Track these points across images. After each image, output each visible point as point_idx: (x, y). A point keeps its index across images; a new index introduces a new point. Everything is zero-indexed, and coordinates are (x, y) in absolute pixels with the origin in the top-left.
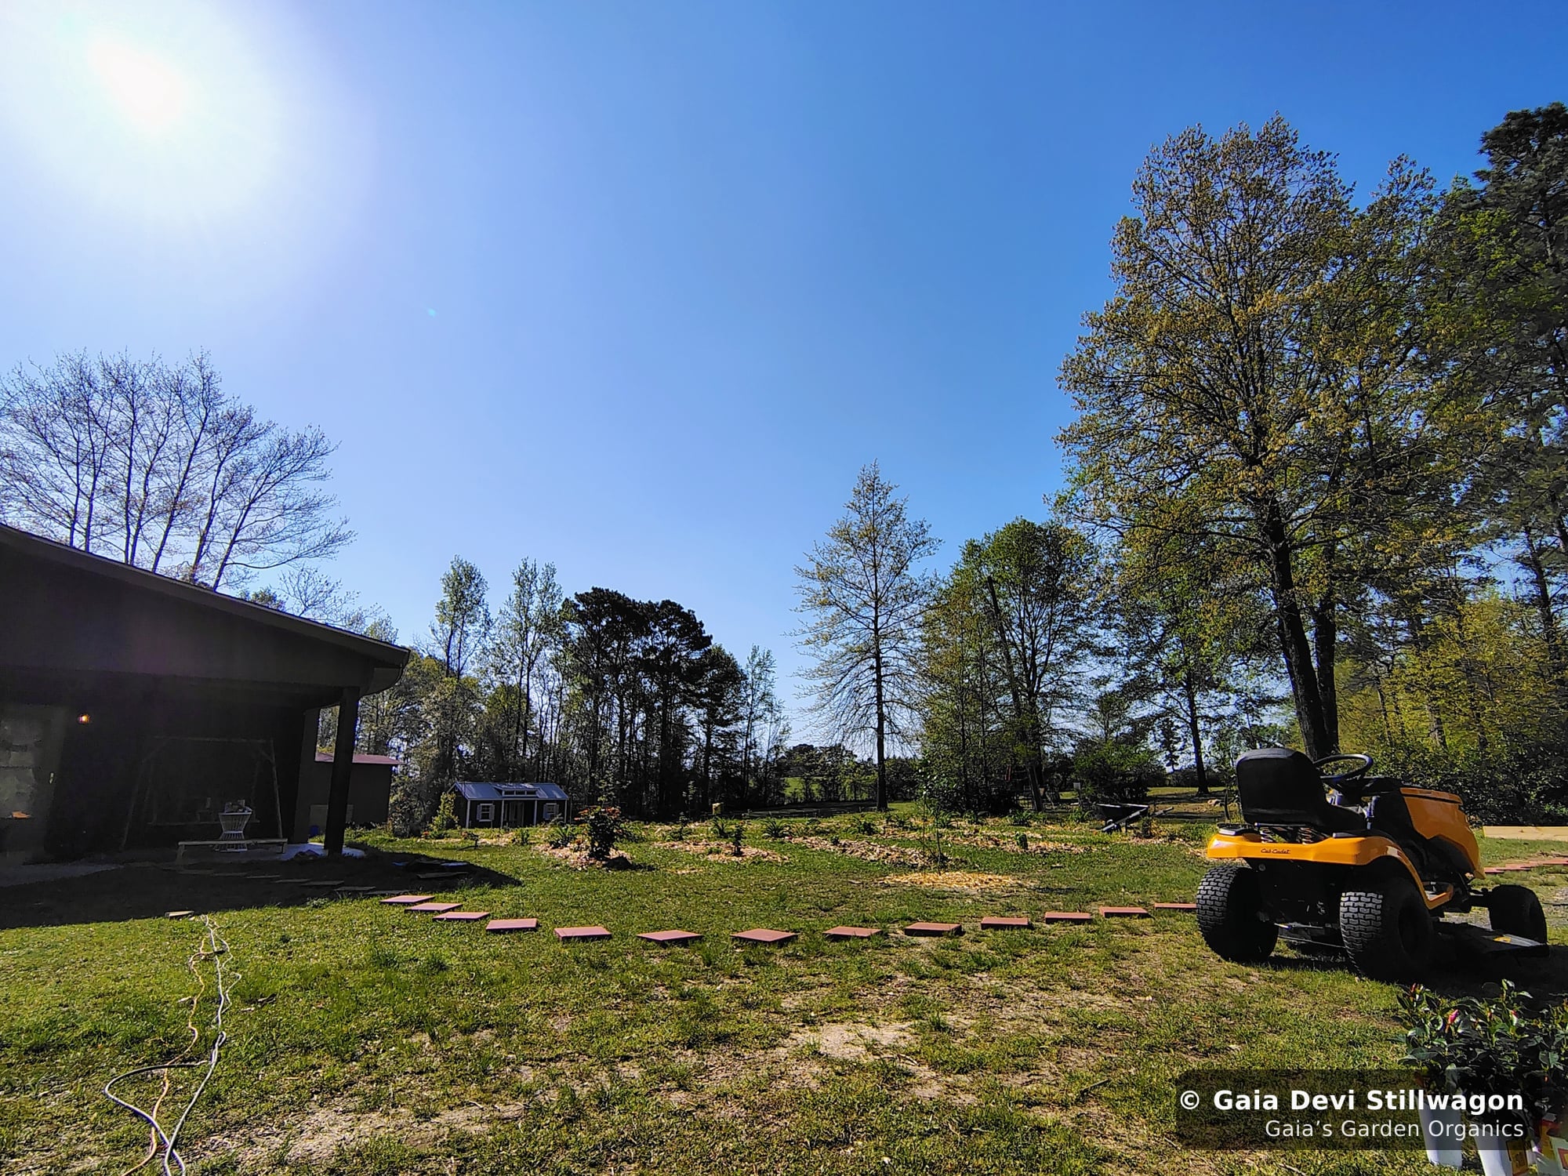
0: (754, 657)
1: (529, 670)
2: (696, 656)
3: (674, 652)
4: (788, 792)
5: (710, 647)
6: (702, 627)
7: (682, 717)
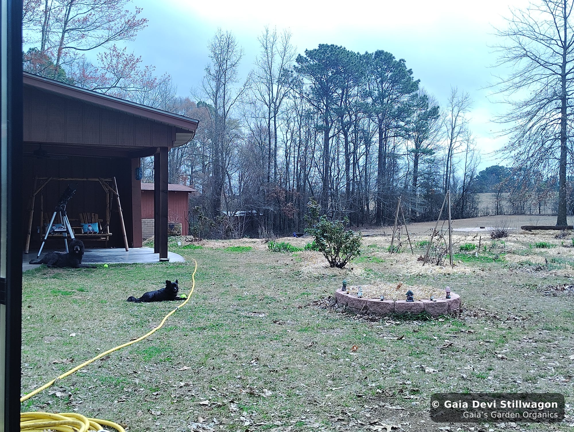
0: (453, 97)
1: (276, 113)
2: (405, 98)
4: (481, 206)
5: (418, 92)
6: (411, 73)
7: (394, 147)
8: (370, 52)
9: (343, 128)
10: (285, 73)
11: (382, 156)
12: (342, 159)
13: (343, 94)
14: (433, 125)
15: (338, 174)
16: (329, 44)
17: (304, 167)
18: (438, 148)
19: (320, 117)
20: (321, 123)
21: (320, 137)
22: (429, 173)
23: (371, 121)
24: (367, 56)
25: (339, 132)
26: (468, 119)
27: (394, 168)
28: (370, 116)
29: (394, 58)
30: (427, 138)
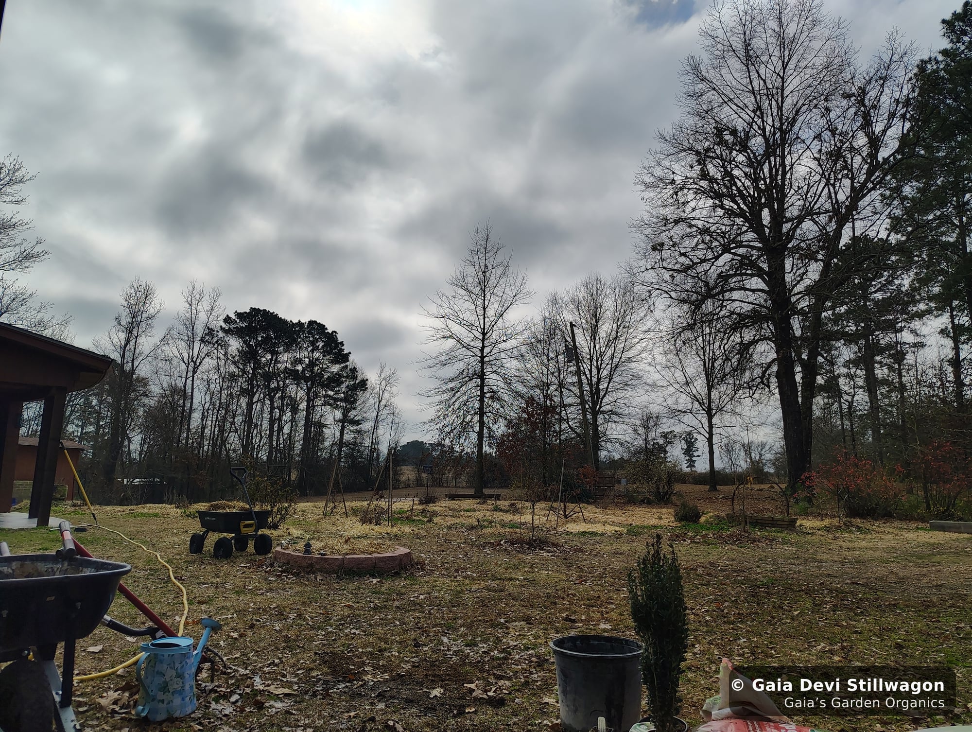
2: (335, 368)
3: (317, 365)
5: (348, 363)
6: (343, 345)
7: (321, 416)
8: (303, 321)
9: (269, 395)
10: (210, 332)
11: (308, 423)
12: (266, 424)
13: (271, 359)
14: (361, 396)
15: (260, 441)
16: (261, 309)
17: (222, 431)
18: (364, 419)
19: (246, 381)
20: (245, 385)
21: (244, 402)
22: (355, 444)
23: (299, 389)
24: (300, 324)
25: (264, 397)
26: (394, 393)
27: (319, 436)
28: (298, 385)
29: (326, 329)
30: (355, 408)
